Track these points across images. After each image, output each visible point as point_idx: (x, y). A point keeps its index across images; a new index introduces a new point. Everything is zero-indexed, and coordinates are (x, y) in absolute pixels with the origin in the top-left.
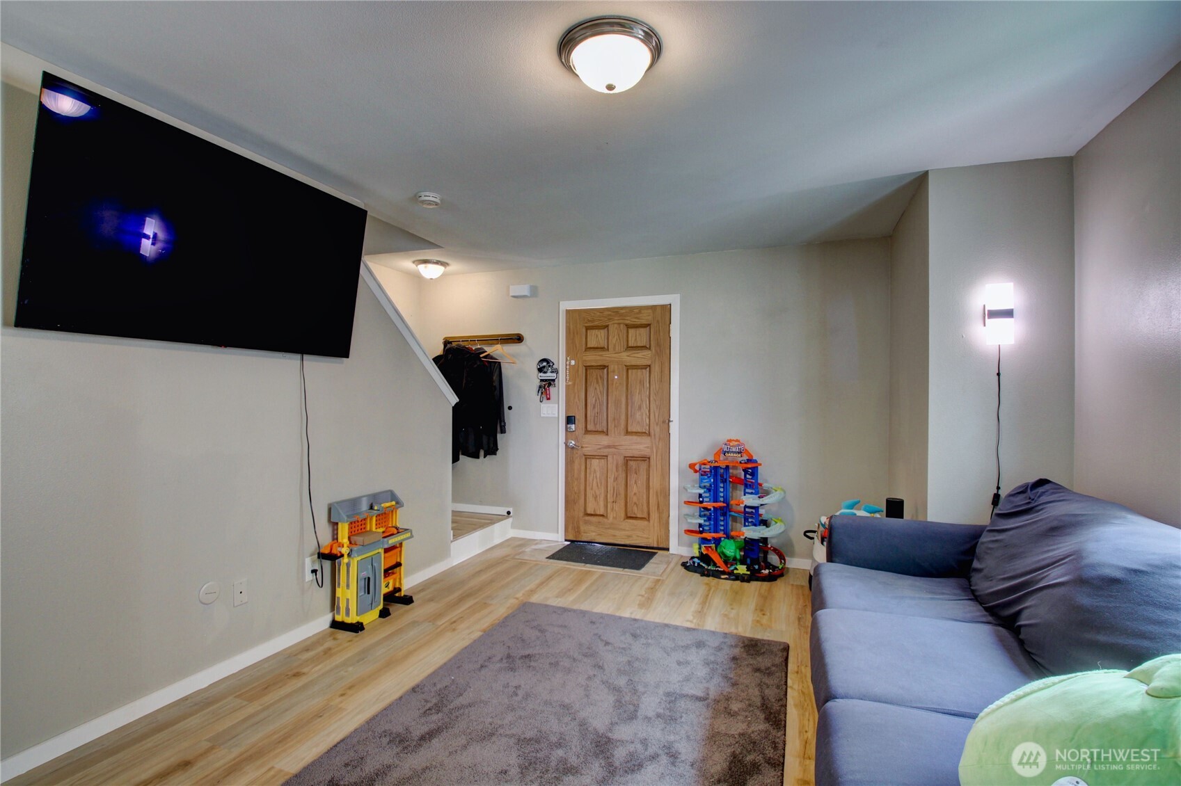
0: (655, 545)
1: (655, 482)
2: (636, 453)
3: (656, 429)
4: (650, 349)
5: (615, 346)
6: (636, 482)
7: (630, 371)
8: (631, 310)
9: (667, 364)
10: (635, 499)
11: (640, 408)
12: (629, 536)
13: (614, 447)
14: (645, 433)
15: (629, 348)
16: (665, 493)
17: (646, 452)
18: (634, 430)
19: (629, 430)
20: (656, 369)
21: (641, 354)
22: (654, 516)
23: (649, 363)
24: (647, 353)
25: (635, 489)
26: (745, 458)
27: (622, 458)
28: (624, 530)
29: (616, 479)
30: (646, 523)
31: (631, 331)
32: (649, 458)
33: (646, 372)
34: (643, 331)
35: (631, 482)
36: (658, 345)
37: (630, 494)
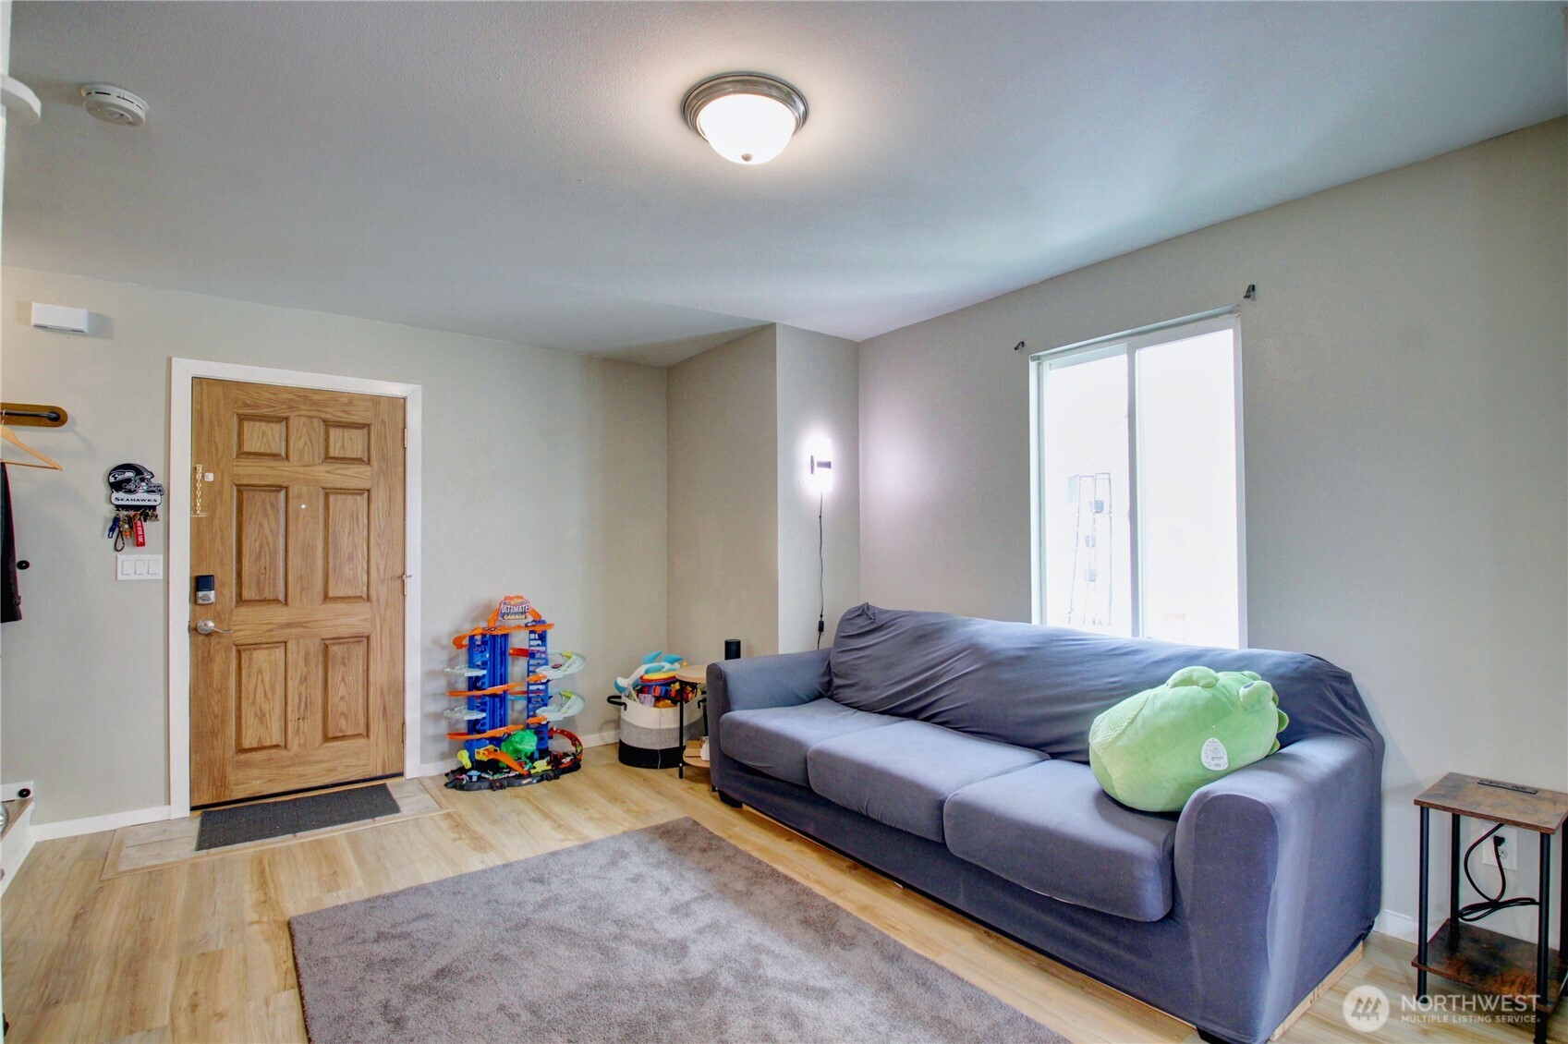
0: (379, 773)
1: (379, 674)
2: (344, 631)
3: (379, 590)
4: (369, 463)
5: (302, 453)
6: (343, 679)
7: (332, 498)
8: (333, 396)
9: (399, 489)
10: (342, 707)
11: (351, 558)
12: (330, 771)
13: (300, 625)
14: (361, 597)
15: (328, 458)
16: (399, 690)
17: (364, 628)
18: (341, 594)
19: (331, 594)
20: (380, 496)
21: (354, 470)
22: (377, 727)
23: (367, 485)
24: (363, 469)
25: (342, 691)
26: (530, 619)
27: (317, 641)
28: (321, 762)
29: (304, 679)
30: (362, 741)
31: (334, 432)
32: (368, 638)
33: (362, 500)
34: (358, 435)
35: (335, 678)
36: (384, 458)
37: (333, 699)
